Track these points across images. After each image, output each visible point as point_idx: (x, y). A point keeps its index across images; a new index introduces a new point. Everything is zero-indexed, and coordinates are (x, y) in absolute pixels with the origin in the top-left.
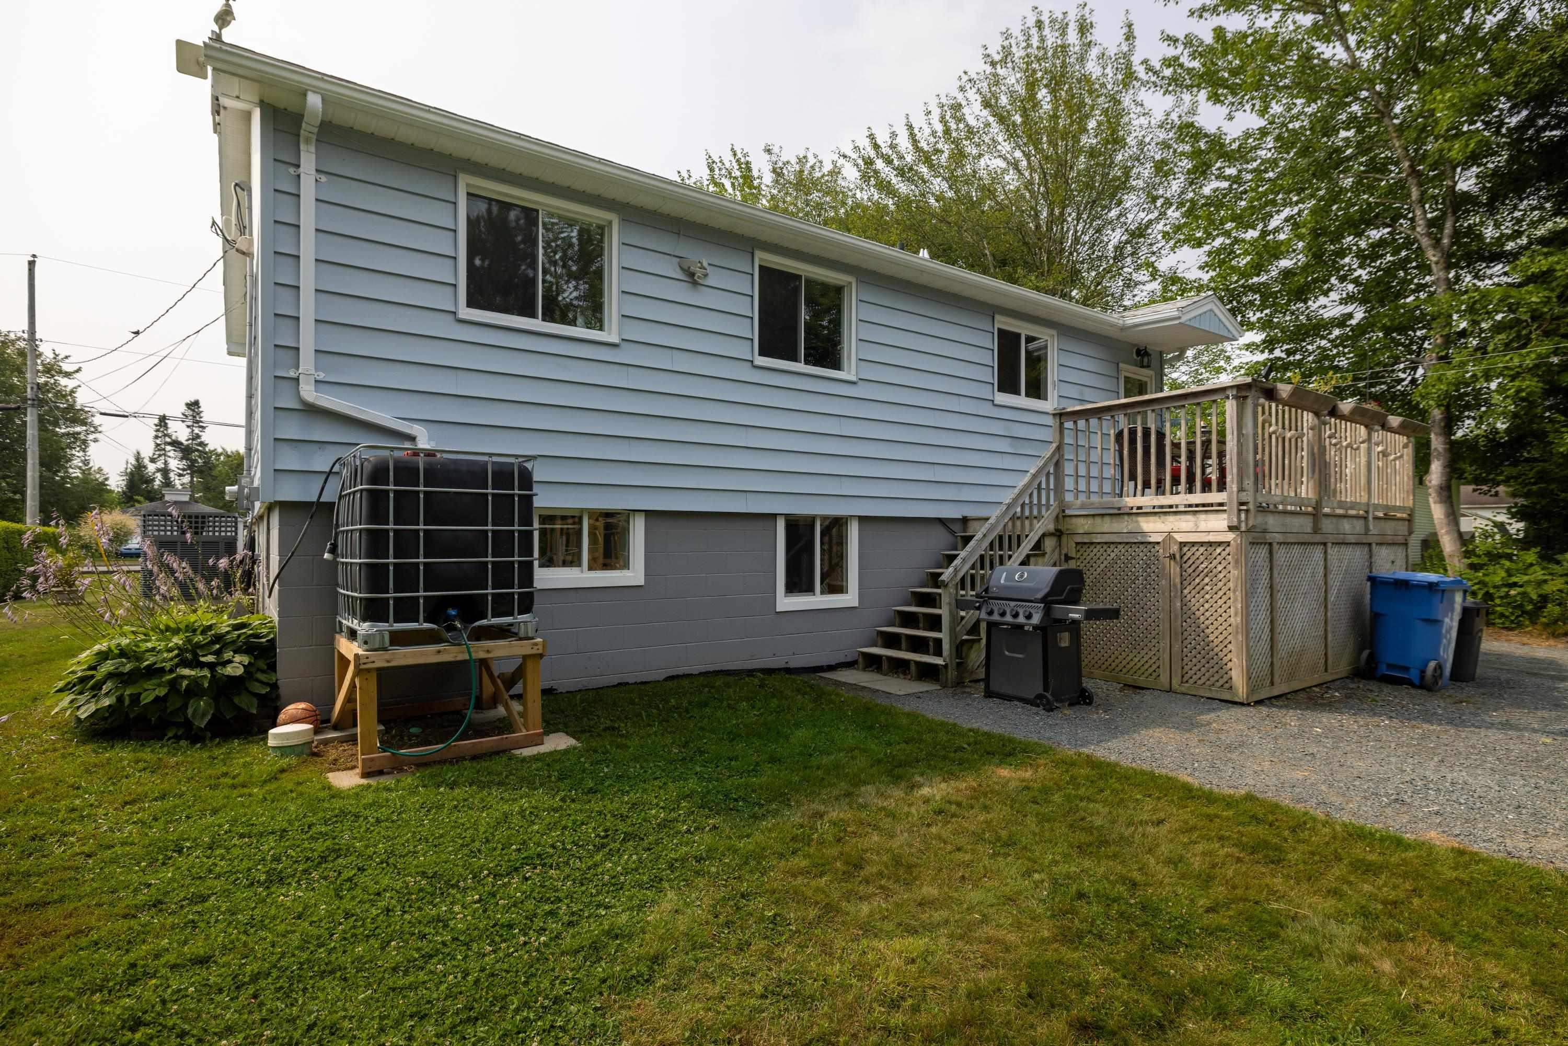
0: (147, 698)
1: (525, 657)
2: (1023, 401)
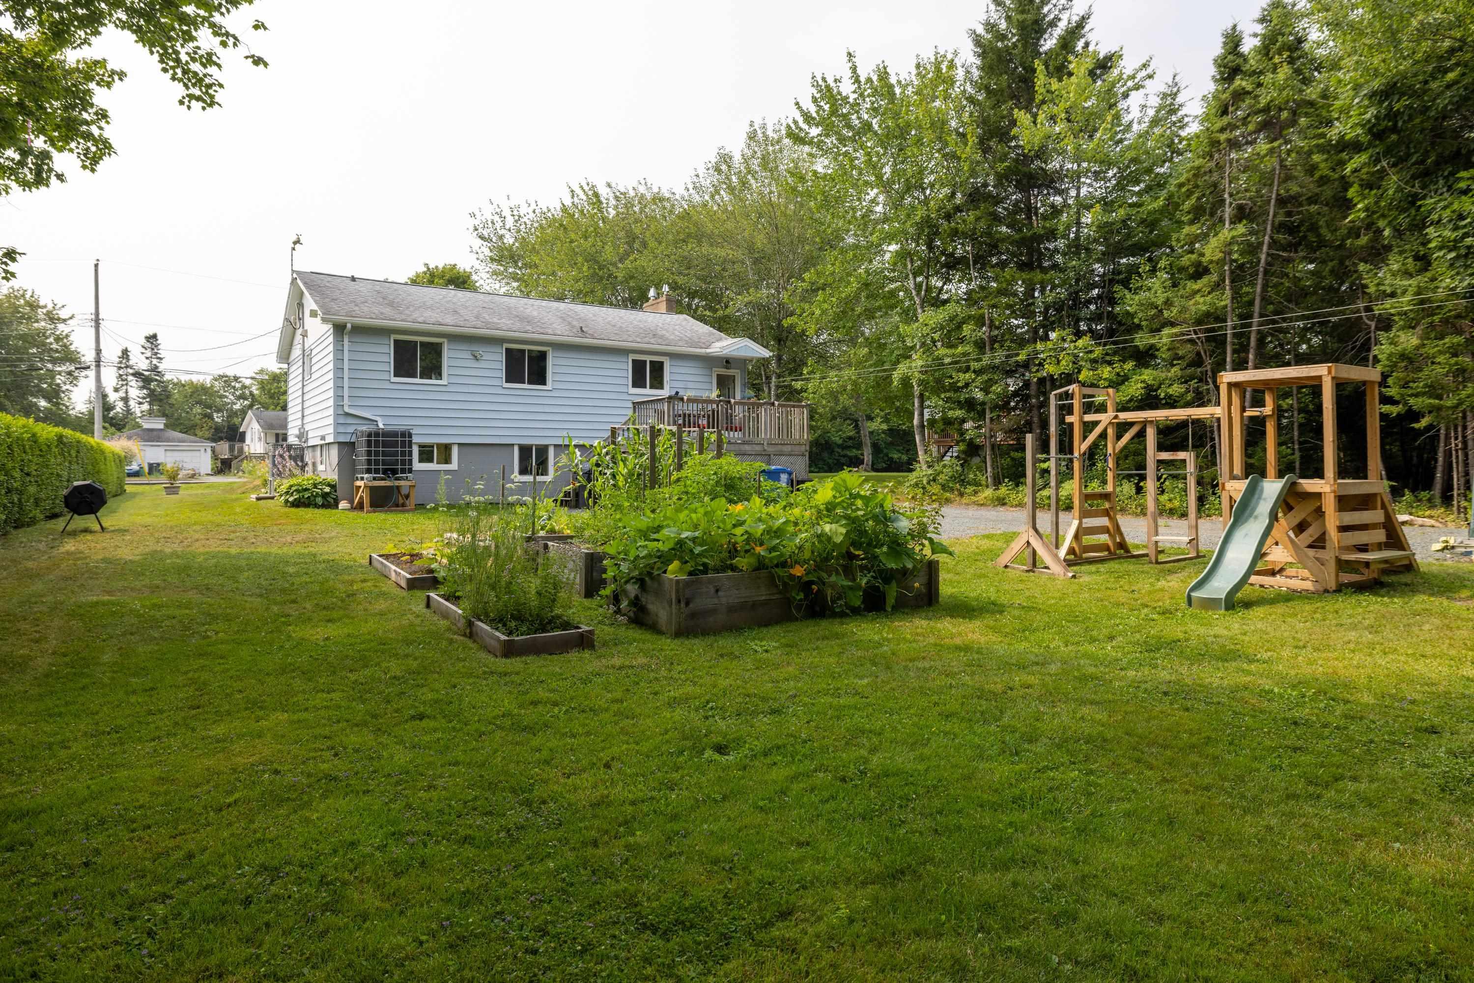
0: (307, 496)
1: (412, 486)
2: (647, 391)
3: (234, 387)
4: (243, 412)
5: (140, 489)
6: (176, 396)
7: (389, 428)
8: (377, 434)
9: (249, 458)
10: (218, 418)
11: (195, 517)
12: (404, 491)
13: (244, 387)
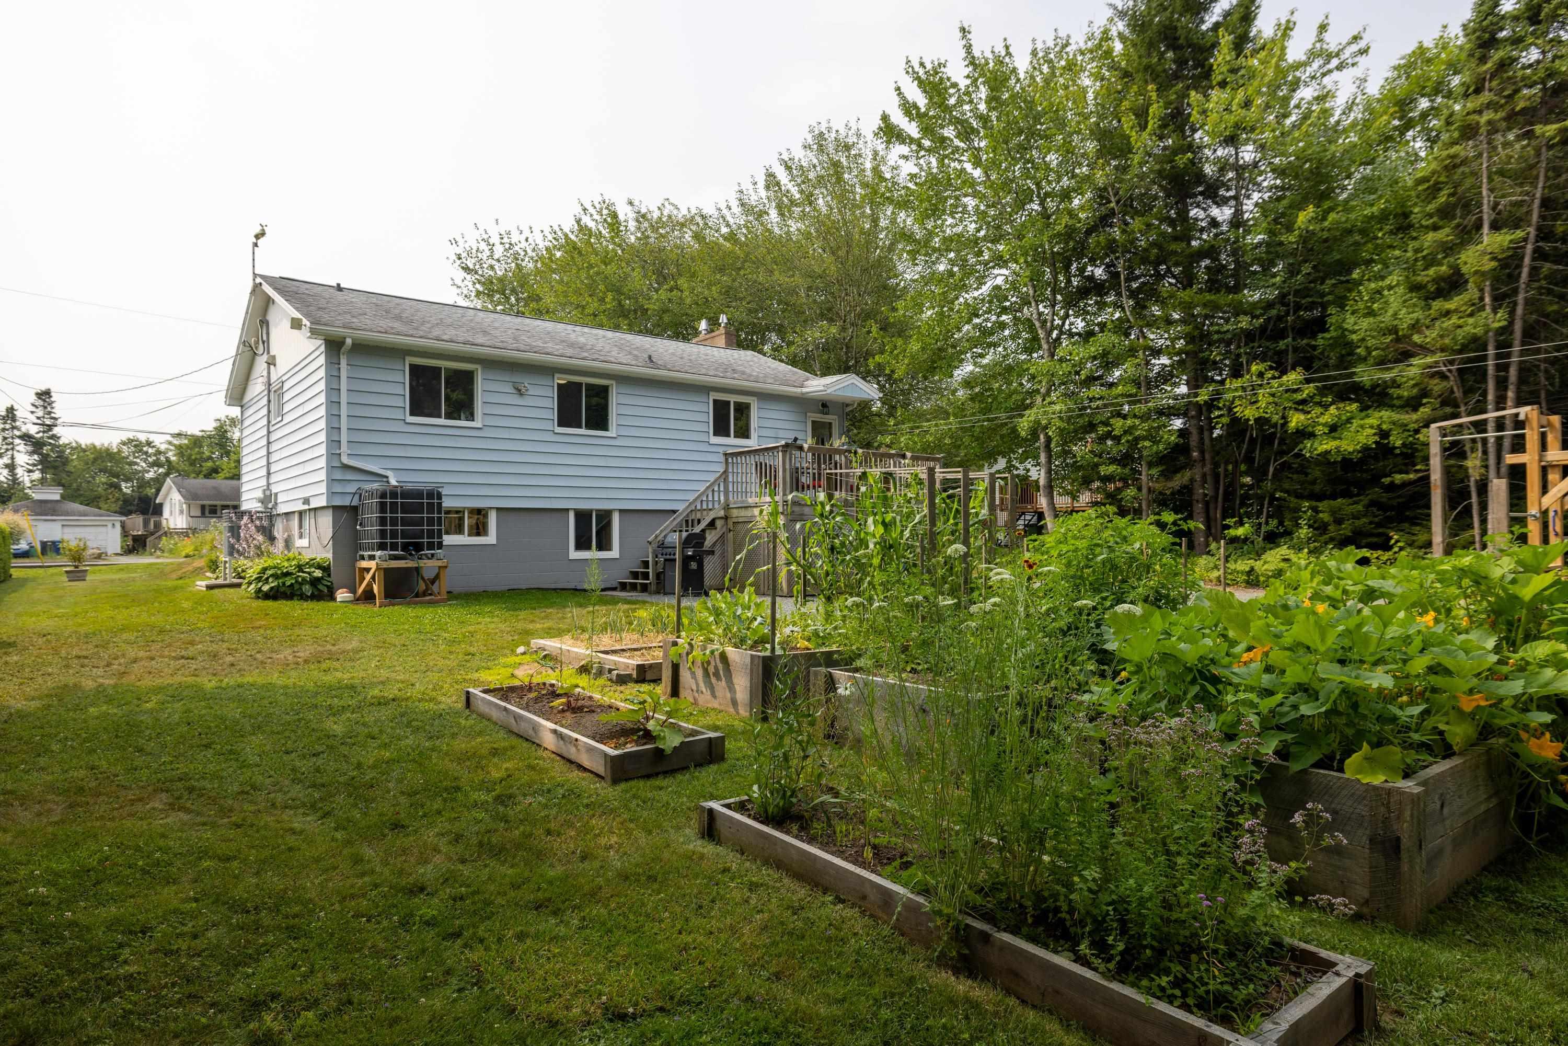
0: (288, 583)
1: (440, 567)
2: (732, 440)
3: (146, 453)
4: (159, 482)
5: (31, 573)
6: (75, 463)
7: (409, 486)
8: (394, 494)
9: (168, 534)
10: (126, 488)
11: (122, 616)
12: (428, 574)
13: (159, 452)
